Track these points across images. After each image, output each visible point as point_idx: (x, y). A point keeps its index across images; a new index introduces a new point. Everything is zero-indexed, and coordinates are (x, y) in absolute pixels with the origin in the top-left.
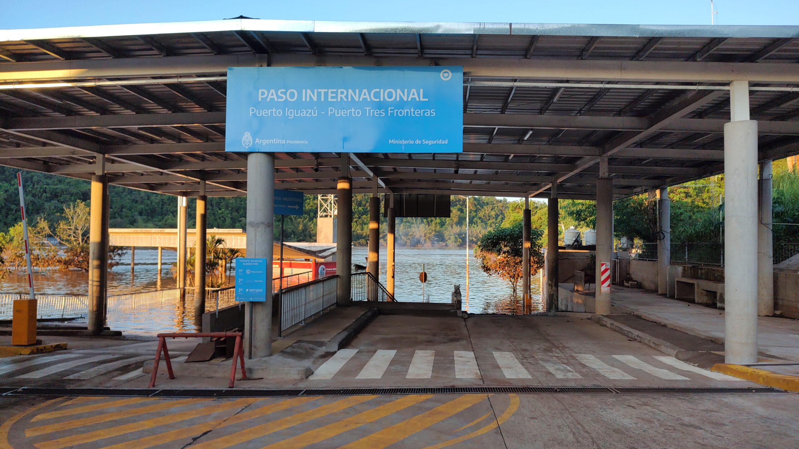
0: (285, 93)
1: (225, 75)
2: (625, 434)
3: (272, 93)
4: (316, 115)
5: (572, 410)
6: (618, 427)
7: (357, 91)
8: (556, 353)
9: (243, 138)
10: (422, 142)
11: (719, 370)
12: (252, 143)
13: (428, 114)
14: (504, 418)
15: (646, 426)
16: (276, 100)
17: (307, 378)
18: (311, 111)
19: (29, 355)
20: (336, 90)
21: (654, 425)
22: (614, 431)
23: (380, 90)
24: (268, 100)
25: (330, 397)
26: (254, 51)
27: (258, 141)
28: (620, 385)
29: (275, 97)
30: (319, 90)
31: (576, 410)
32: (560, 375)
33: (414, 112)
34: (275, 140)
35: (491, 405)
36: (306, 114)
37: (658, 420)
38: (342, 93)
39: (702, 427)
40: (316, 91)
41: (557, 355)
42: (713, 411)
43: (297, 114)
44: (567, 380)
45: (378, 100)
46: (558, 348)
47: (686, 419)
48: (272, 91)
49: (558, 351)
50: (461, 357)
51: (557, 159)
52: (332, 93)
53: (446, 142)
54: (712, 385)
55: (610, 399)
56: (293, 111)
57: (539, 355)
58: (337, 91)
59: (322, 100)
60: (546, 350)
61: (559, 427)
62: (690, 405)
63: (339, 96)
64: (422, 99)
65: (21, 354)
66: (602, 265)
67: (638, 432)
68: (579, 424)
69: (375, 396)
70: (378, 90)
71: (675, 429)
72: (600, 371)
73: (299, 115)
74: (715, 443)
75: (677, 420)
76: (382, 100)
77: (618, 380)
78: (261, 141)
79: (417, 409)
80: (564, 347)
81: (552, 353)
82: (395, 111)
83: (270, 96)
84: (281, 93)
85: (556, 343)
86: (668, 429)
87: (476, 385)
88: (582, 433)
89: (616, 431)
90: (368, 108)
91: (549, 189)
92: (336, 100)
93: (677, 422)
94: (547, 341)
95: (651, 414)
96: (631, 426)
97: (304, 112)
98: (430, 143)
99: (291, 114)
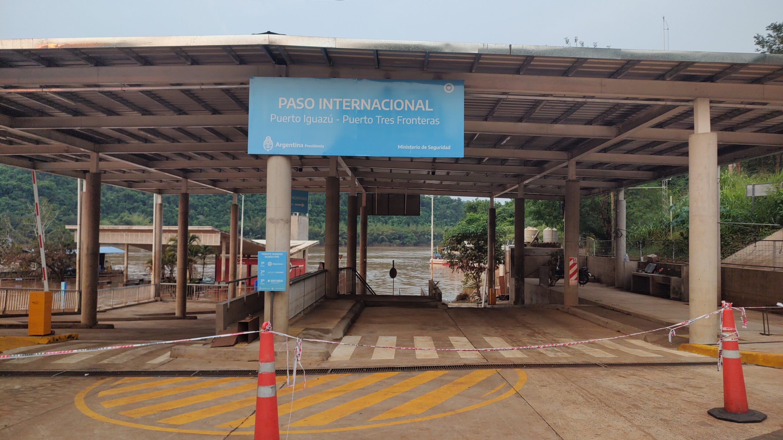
0: (303, 102)
1: (248, 83)
2: (624, 396)
3: (292, 101)
4: (332, 122)
5: (573, 380)
6: (616, 391)
7: (369, 100)
8: (539, 337)
9: (264, 142)
10: (428, 148)
11: (685, 349)
12: (272, 147)
13: (433, 123)
14: (519, 386)
15: (639, 390)
16: (295, 108)
17: (327, 359)
18: (327, 118)
19: (47, 344)
20: (349, 100)
21: (645, 389)
22: (614, 393)
23: (390, 101)
24: (288, 107)
25: (357, 375)
26: (274, 63)
27: (279, 145)
28: (605, 361)
29: (294, 104)
30: (334, 100)
31: (576, 380)
32: (551, 355)
33: (420, 121)
34: (294, 144)
35: (503, 378)
36: (323, 121)
37: (648, 386)
38: (356, 102)
39: (684, 390)
40: (331, 100)
41: (540, 339)
42: (690, 379)
43: (315, 120)
44: (559, 358)
45: (388, 109)
46: (539, 333)
47: (670, 385)
48: (292, 99)
49: (540, 336)
50: (457, 341)
51: (526, 163)
52: (346, 102)
53: (449, 148)
54: (683, 360)
55: (602, 371)
56: (310, 117)
57: (526, 339)
58: (351, 100)
59: (338, 108)
60: (529, 335)
61: (568, 392)
62: (670, 375)
63: (353, 105)
64: (427, 109)
65: (39, 344)
66: (571, 259)
67: (634, 394)
68: (583, 389)
69: (396, 373)
70: (388, 100)
71: (663, 392)
72: (584, 351)
73: (316, 122)
74: (698, 401)
75: (663, 386)
76: (391, 109)
77: (603, 358)
78: (281, 144)
79: (441, 382)
80: (545, 333)
81: (536, 338)
82: (404, 119)
83: (289, 104)
84: (300, 101)
85: (537, 330)
86: (657, 392)
87: (481, 363)
88: (589, 395)
89: (617, 394)
90: (379, 117)
91: (516, 190)
92: (349, 109)
93: (663, 387)
94: (528, 328)
95: (639, 381)
96: (626, 390)
97: (320, 119)
98: (435, 148)
99: (309, 121)
